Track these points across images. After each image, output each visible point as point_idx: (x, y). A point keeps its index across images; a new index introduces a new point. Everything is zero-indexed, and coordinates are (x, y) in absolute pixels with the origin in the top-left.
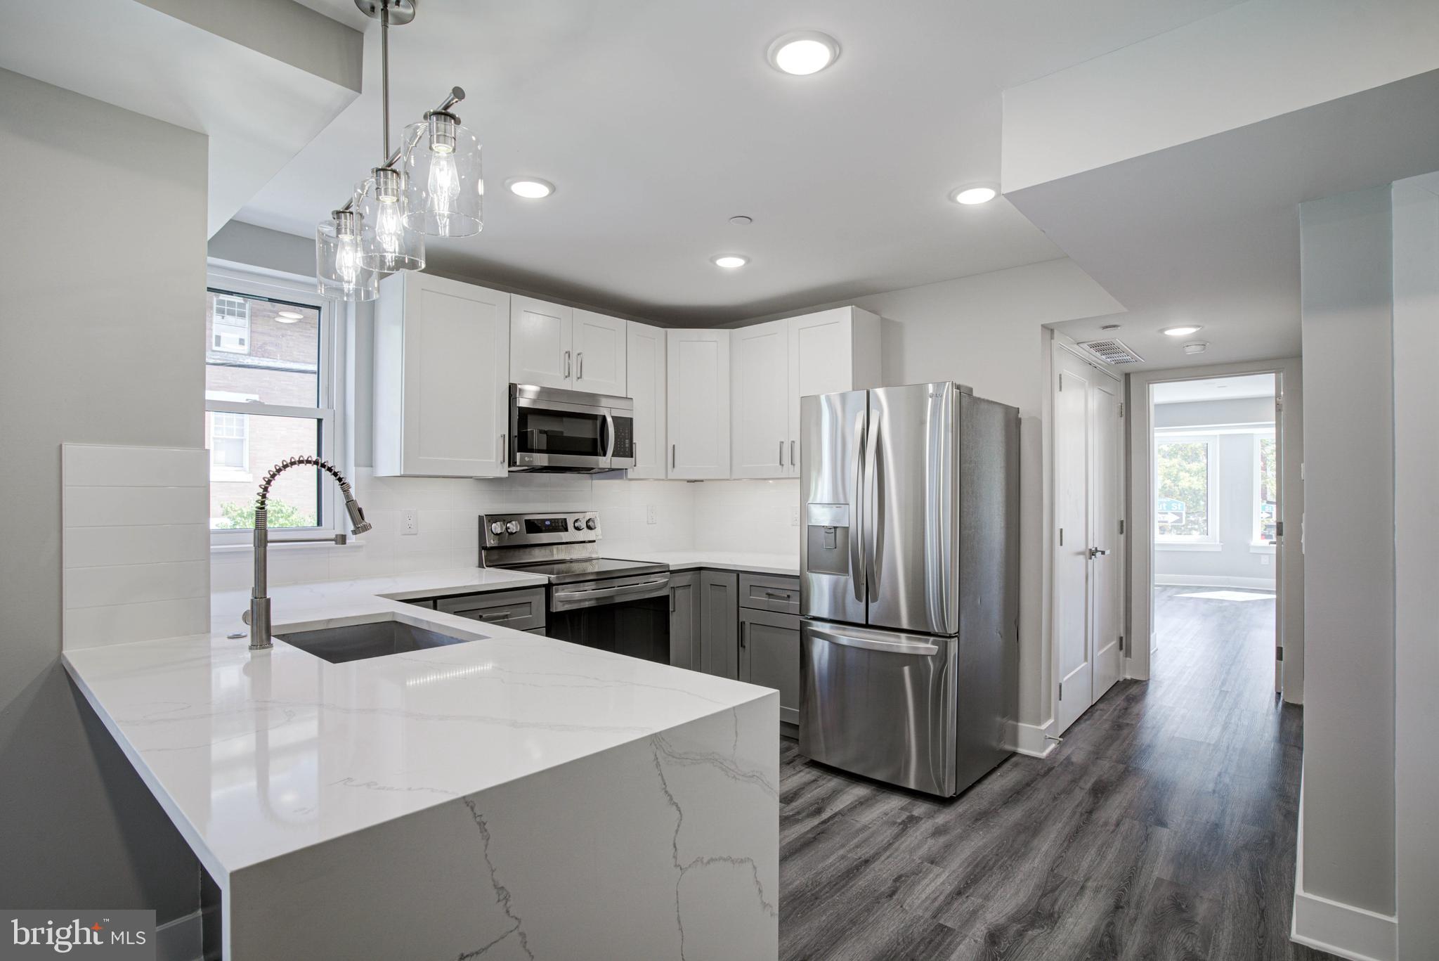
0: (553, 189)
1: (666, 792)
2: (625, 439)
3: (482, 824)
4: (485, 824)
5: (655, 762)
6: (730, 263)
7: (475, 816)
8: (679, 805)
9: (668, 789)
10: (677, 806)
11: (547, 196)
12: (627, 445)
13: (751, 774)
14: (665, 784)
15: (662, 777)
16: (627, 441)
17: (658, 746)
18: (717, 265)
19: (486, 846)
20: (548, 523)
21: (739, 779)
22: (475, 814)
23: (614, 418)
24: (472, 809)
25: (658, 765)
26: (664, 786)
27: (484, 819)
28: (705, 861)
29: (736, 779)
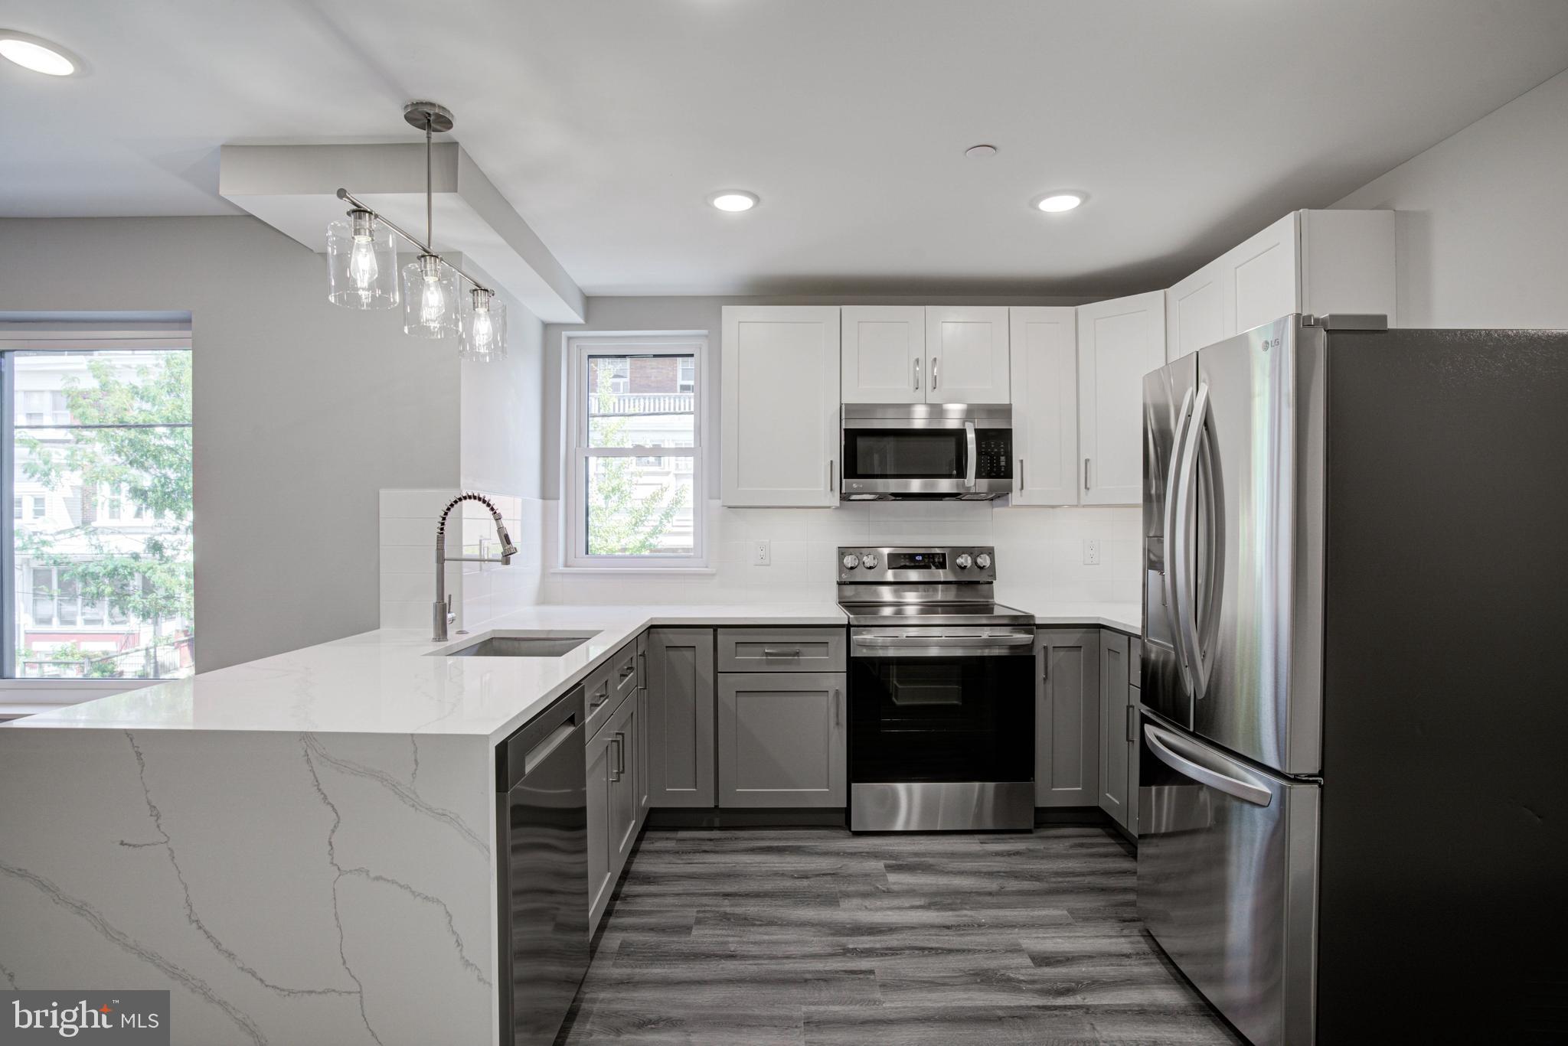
0: (756, 198)
1: (319, 790)
2: (998, 455)
3: (139, 754)
4: (141, 754)
5: (306, 757)
6: (1059, 205)
7: (134, 746)
8: (335, 807)
9: (321, 787)
10: (333, 807)
11: (750, 209)
12: (1003, 464)
13: (440, 811)
14: (317, 781)
15: (314, 772)
16: (1003, 458)
17: (308, 743)
18: (1039, 210)
19: (142, 771)
20: (919, 558)
21: (421, 811)
22: (133, 744)
23: (978, 432)
24: (131, 740)
25: (309, 761)
26: (316, 783)
27: (140, 750)
28: (372, 875)
29: (416, 809)
